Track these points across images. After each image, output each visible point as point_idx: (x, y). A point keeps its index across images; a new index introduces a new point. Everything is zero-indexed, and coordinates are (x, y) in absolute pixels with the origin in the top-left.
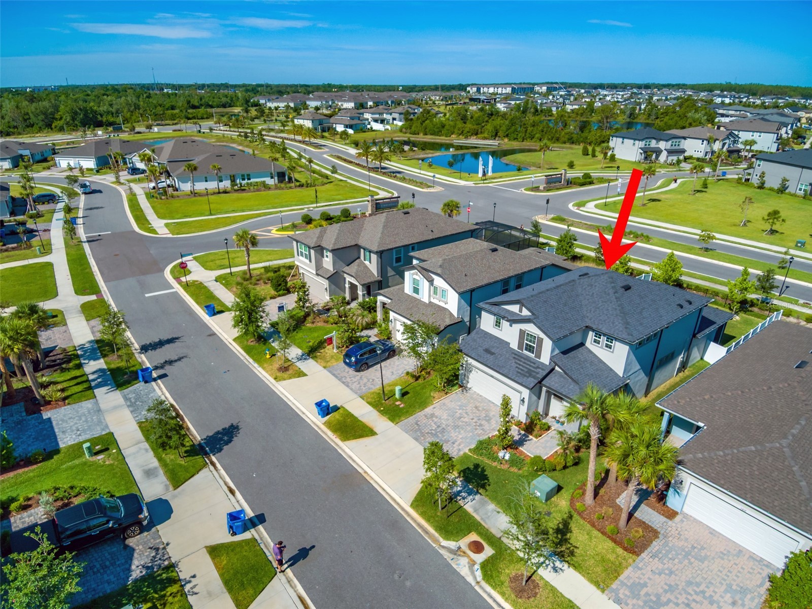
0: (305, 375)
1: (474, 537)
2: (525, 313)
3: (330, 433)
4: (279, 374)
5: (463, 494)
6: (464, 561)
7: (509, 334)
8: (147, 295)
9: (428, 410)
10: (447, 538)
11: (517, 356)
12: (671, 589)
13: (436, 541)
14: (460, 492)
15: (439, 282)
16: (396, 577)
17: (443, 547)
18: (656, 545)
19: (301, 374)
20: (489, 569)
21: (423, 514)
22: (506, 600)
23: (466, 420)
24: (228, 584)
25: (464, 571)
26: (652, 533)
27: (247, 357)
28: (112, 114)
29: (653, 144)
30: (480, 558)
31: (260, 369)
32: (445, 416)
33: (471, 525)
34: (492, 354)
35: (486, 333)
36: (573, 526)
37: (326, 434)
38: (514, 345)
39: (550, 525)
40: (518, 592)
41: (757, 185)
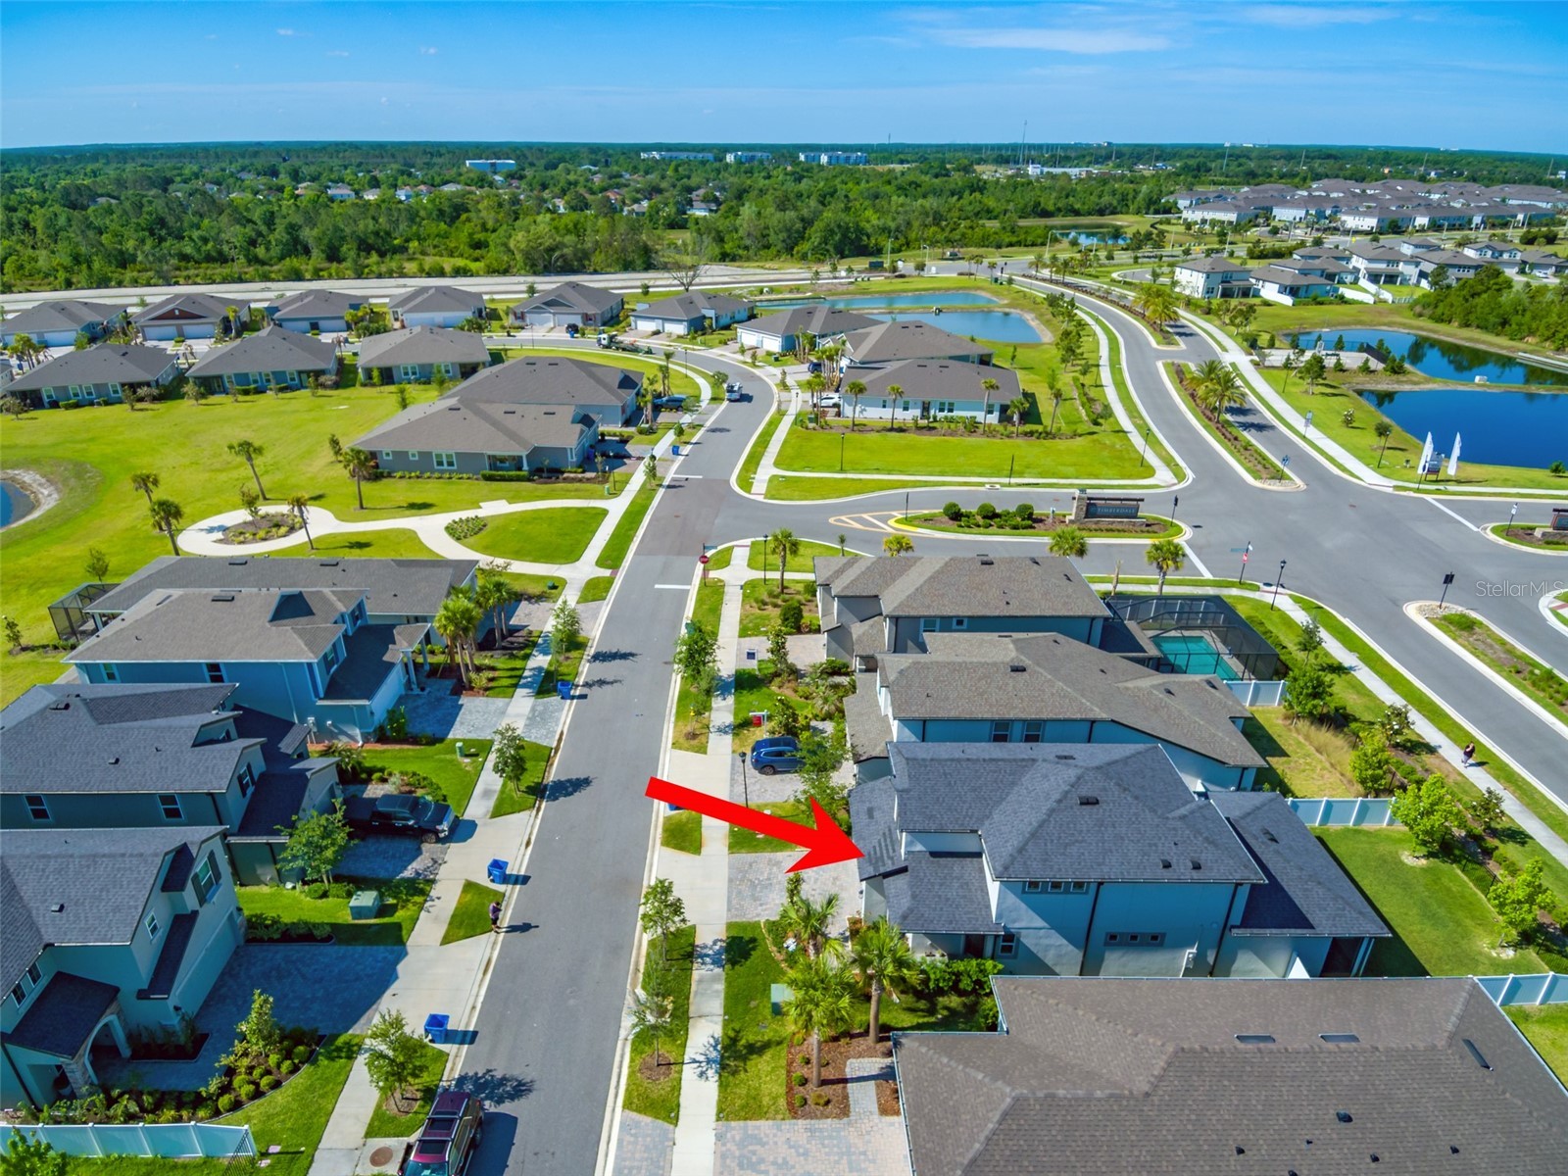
0: (706, 752)
3: (660, 830)
4: (683, 740)
5: (708, 959)
8: (657, 586)
10: (645, 987)
11: (889, 832)
13: (634, 986)
14: (708, 956)
16: (568, 991)
17: (635, 993)
18: (827, 1124)
19: (703, 749)
20: (646, 1034)
22: (630, 1067)
24: (455, 918)
26: (838, 1111)
27: (675, 706)
28: (889, 232)
31: (672, 725)
34: (871, 817)
36: (768, 1056)
37: (656, 830)
39: (750, 1037)
40: (645, 1067)
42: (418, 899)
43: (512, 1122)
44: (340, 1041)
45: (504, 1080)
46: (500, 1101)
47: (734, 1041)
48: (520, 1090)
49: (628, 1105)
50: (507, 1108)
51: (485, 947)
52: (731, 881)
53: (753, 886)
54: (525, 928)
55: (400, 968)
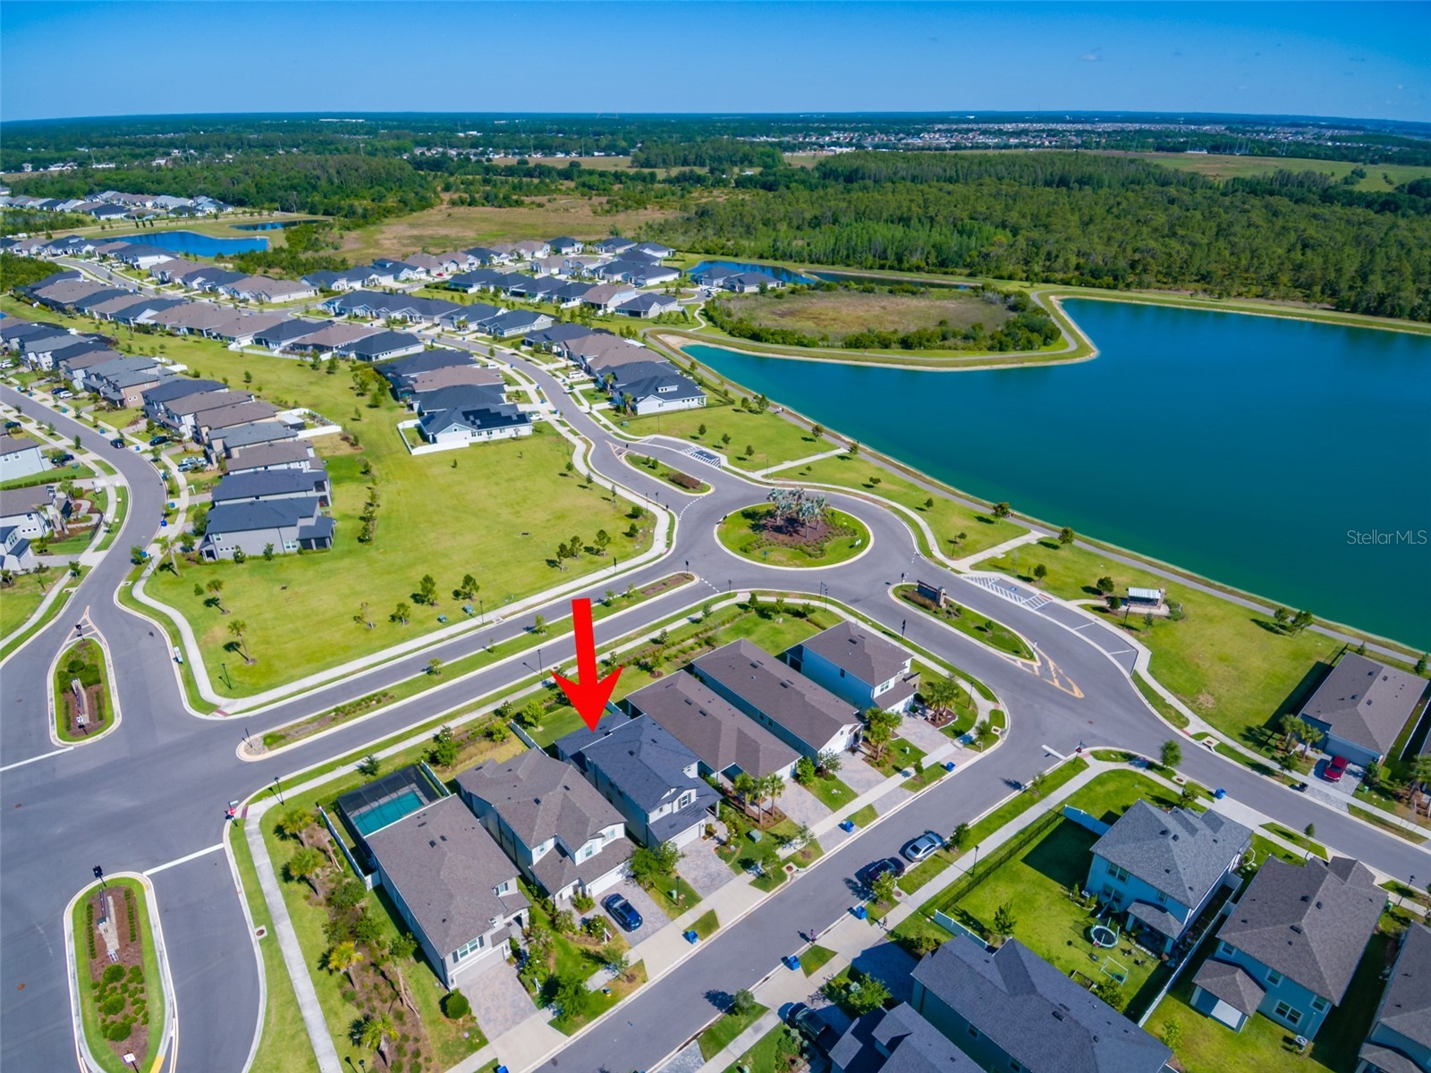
0: (642, 961)
1: (785, 869)
3: (711, 936)
4: (639, 979)
5: (758, 871)
6: (795, 875)
7: (674, 807)
9: (689, 881)
10: (786, 879)
11: (682, 812)
12: (801, 812)
13: (787, 884)
15: (604, 832)
17: (790, 881)
18: (781, 809)
19: (640, 966)
20: (800, 865)
21: (774, 888)
23: (700, 862)
24: (825, 962)
25: (800, 875)
26: (773, 809)
30: (795, 868)
31: (627, 999)
32: (696, 873)
34: (674, 825)
35: (656, 822)
36: (775, 833)
38: (678, 809)
39: (774, 840)
40: (809, 857)
41: (231, 558)
42: (833, 984)
43: (857, 875)
44: (894, 939)
45: (851, 888)
46: (856, 883)
47: (779, 843)
48: (848, 881)
49: (823, 854)
50: (855, 880)
51: (823, 941)
52: (717, 889)
53: (713, 880)
54: (803, 936)
55: (859, 955)
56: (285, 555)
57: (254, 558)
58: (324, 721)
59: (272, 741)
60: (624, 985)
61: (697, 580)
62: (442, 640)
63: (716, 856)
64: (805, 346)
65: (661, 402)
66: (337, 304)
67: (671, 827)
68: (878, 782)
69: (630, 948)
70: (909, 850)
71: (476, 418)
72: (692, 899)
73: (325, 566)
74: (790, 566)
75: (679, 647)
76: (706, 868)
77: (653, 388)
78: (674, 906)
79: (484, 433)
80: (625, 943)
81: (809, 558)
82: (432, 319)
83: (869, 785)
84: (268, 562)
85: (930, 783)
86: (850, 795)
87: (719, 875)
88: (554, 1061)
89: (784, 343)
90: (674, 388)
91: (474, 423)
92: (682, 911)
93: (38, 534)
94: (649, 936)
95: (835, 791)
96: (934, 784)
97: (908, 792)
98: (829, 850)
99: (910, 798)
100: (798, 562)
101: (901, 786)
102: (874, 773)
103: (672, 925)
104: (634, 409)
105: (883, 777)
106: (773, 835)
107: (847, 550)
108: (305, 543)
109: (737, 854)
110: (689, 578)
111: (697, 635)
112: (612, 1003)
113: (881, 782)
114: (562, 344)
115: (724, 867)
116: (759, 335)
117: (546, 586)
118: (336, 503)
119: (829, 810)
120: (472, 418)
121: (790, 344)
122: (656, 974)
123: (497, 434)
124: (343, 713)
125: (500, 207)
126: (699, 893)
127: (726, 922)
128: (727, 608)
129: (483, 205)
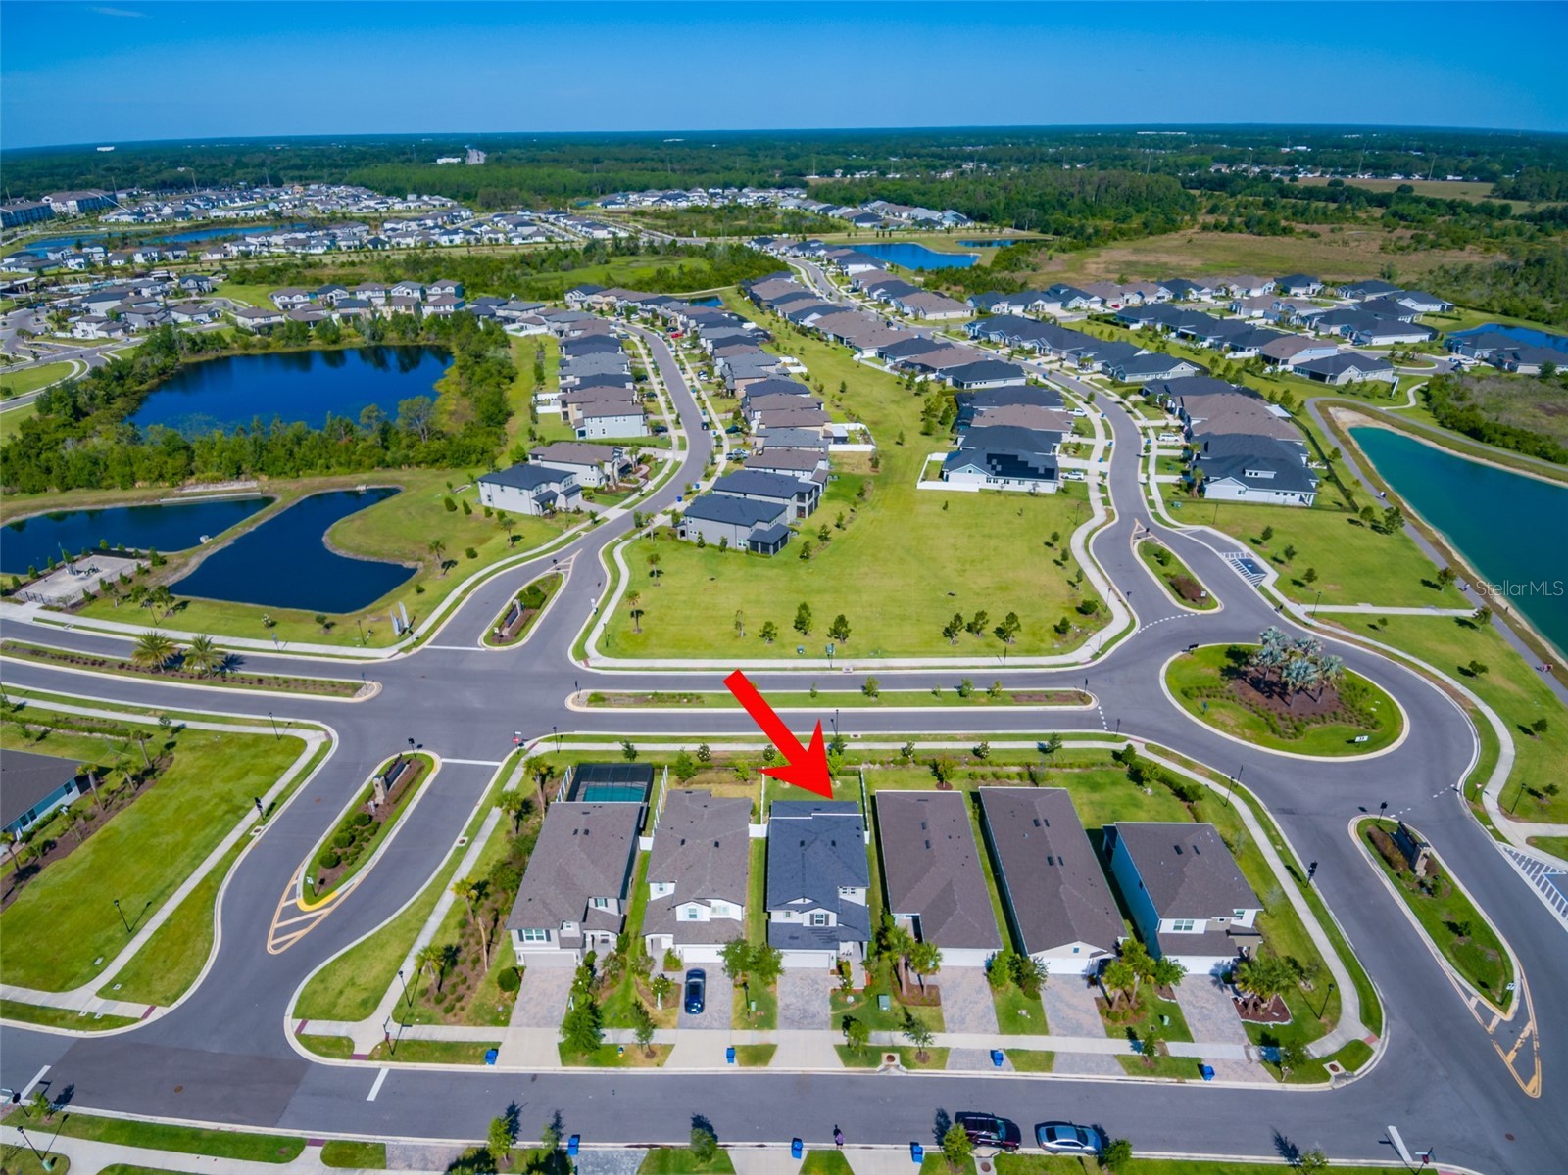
0: (673, 1046)
1: (885, 1055)
2: (807, 901)
3: (752, 1068)
4: (655, 1060)
6: (892, 1069)
7: (803, 919)
8: (372, 1096)
9: (780, 1003)
10: (877, 1066)
11: (813, 931)
12: (962, 1009)
13: (874, 1072)
15: (715, 903)
17: (879, 1071)
18: (942, 993)
19: (668, 1048)
20: (905, 1062)
21: (855, 1065)
23: (806, 992)
25: (897, 1073)
26: (933, 988)
27: (603, 1069)
29: (544, 488)
30: (897, 1061)
31: (631, 1069)
32: (794, 1001)
33: (878, 1051)
34: (797, 938)
35: (779, 924)
36: (910, 1012)
37: (751, 1071)
38: (807, 924)
39: (903, 1019)
40: (925, 1061)
41: (696, 541)
43: (959, 1114)
45: (938, 1123)
46: (948, 1122)
47: (904, 1026)
48: (942, 1115)
49: (943, 1068)
50: (952, 1119)
51: (852, 1153)
52: (799, 1029)
53: (804, 1017)
56: (736, 551)
57: (712, 546)
58: (641, 700)
59: (597, 699)
60: (640, 1055)
61: (1092, 705)
62: (785, 669)
63: (828, 996)
64: (1550, 459)
65: (1242, 488)
66: (977, 327)
67: (792, 938)
68: (1090, 1034)
69: (674, 1028)
70: (1043, 1131)
71: (998, 463)
72: (767, 1022)
73: (757, 570)
74: (1233, 733)
75: (995, 769)
76: (808, 1002)
77: (1240, 468)
78: (745, 1017)
79: (1001, 481)
80: (675, 1020)
81: (1269, 734)
82: (1060, 353)
83: (1076, 1030)
84: (719, 554)
85: (1160, 1075)
86: (1039, 1027)
87: (814, 1016)
88: (534, 1077)
89: (1517, 449)
90: (1270, 475)
91: (993, 468)
92: (748, 1026)
93: (594, 484)
94: (700, 1028)
95: (1024, 1012)
96: (1165, 1081)
97: (1118, 1068)
98: (952, 1069)
99: (1117, 1077)
100: (1247, 733)
101: (1117, 1056)
102: (1099, 1022)
103: (727, 1033)
104: (1202, 490)
105: (1103, 1032)
106: (907, 1014)
107: (1341, 742)
108: (754, 545)
109: (850, 1008)
110: (1083, 699)
111: (1028, 765)
112: (617, 1064)
113: (1094, 1036)
114: (1178, 399)
115: (827, 1011)
116: (1480, 432)
117: (922, 652)
118: (812, 516)
119: (996, 1027)
120: (994, 462)
121: (1527, 452)
122: (674, 1066)
123: (1014, 485)
124: (659, 699)
125: (1260, 234)
126: (779, 1021)
127: (777, 1066)
128: (1099, 750)
129: (1240, 232)
